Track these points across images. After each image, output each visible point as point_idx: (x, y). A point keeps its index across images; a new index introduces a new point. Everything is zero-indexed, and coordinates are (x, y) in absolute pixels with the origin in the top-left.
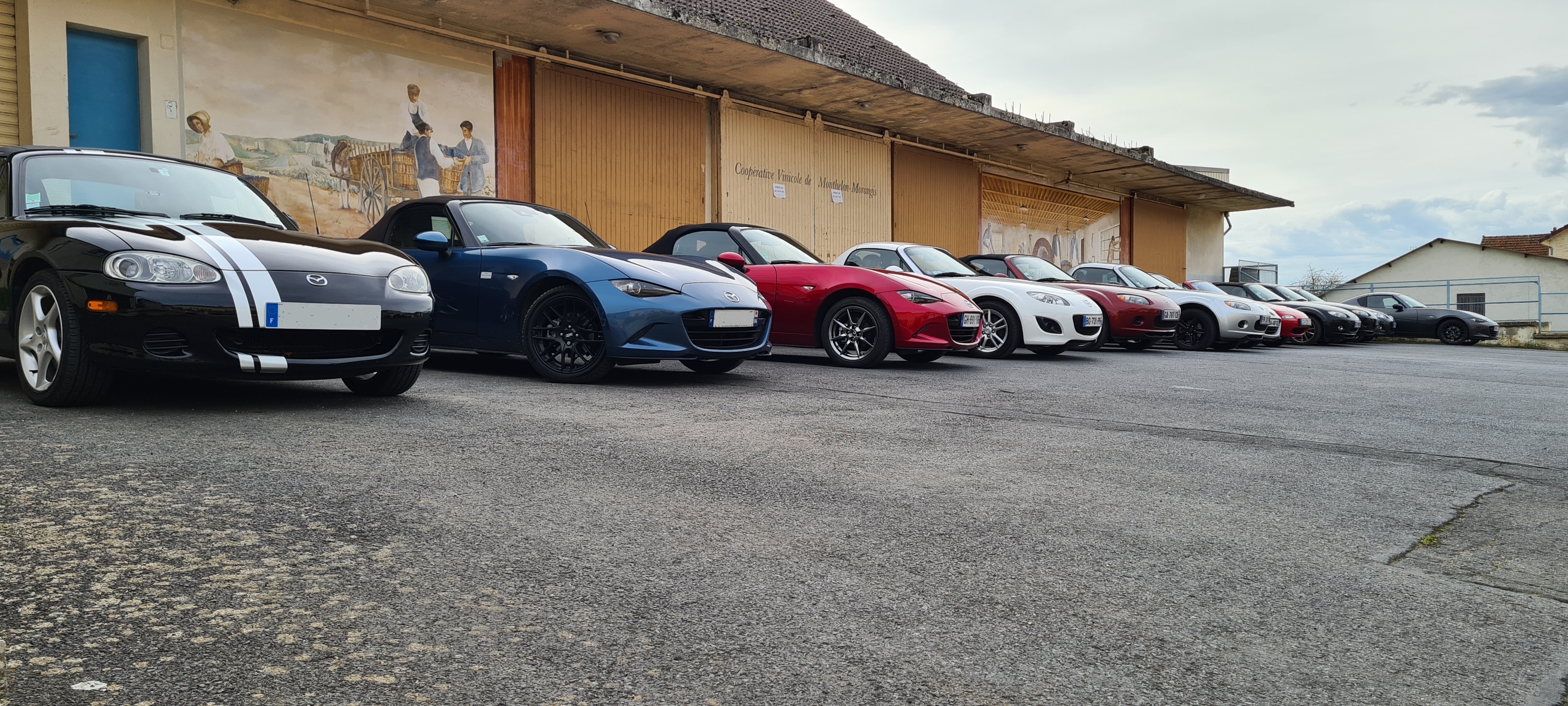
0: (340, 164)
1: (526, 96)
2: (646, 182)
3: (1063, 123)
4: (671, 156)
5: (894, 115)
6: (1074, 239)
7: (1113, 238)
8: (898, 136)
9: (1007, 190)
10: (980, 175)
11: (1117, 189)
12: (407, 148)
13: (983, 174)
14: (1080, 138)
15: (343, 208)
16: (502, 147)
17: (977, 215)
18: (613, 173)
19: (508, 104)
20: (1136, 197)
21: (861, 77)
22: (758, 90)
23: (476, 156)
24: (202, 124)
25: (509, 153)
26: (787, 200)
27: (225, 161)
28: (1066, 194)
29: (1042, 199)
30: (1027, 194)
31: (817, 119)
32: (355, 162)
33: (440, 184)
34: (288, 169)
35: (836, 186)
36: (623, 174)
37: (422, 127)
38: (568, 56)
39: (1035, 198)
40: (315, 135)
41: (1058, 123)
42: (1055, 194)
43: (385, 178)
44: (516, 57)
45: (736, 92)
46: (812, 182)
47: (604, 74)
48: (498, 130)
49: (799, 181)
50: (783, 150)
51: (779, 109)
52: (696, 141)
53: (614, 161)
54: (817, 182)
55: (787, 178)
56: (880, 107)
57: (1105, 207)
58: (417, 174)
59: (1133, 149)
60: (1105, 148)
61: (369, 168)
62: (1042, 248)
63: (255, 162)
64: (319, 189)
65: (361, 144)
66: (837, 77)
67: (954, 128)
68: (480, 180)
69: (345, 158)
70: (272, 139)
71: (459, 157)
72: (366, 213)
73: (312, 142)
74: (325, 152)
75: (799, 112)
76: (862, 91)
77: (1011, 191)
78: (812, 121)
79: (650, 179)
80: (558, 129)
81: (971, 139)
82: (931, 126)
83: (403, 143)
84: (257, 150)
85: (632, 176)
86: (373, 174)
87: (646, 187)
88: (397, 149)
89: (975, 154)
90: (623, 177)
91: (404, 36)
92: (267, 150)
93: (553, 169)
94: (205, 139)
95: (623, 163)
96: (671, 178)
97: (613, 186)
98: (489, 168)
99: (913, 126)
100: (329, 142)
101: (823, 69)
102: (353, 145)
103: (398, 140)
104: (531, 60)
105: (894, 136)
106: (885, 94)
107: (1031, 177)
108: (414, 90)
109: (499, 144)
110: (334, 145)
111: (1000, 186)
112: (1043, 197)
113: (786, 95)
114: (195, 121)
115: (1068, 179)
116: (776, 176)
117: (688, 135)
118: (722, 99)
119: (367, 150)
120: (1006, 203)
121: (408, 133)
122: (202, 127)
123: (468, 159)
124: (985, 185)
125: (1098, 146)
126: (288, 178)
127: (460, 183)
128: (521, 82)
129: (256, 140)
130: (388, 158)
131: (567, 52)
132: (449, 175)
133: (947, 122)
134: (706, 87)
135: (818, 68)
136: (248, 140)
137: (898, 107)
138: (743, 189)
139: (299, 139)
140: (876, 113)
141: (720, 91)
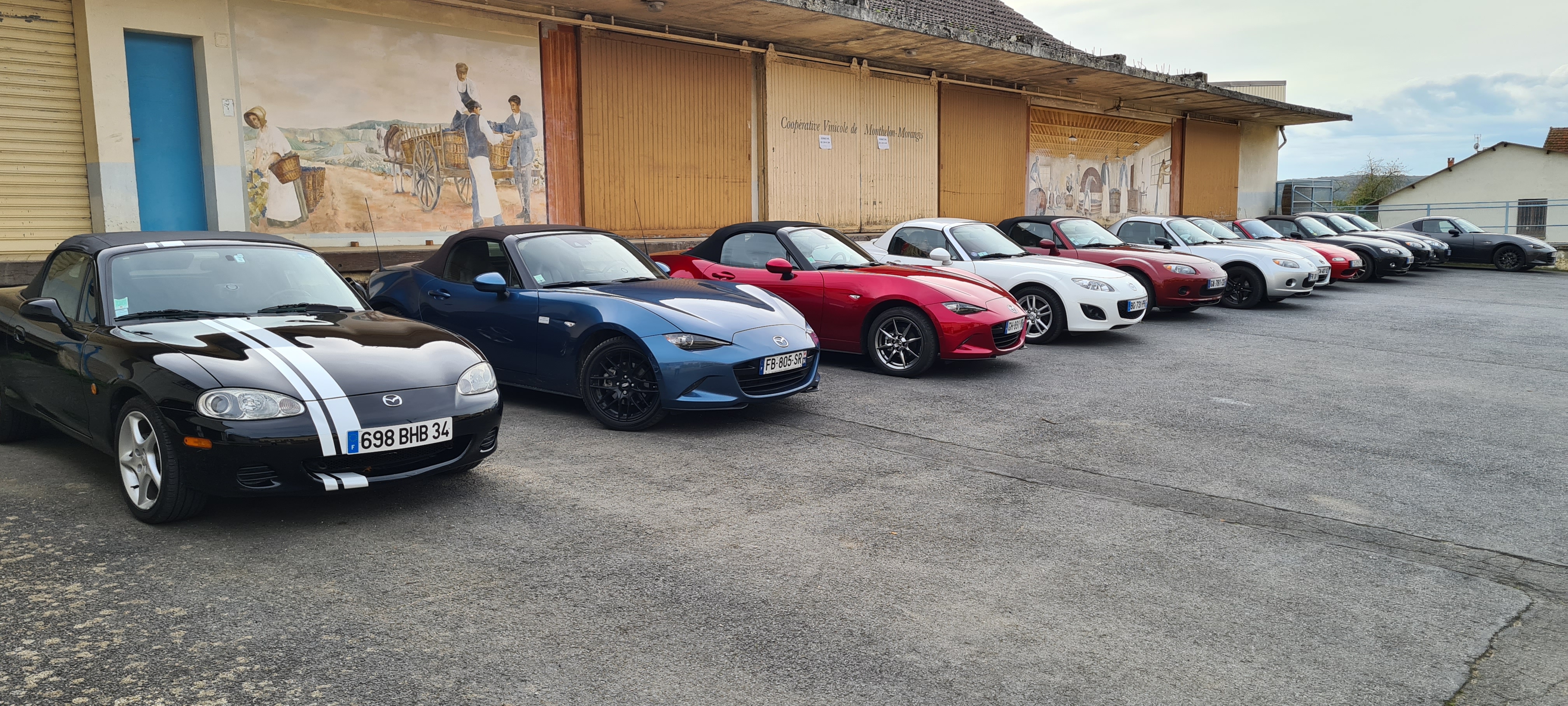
0: (393, 148)
1: (573, 67)
2: (692, 143)
3: (1115, 56)
4: (717, 114)
5: (942, 59)
6: (1124, 165)
7: (1164, 162)
8: (945, 75)
9: (1056, 121)
10: (1029, 108)
11: (1169, 111)
12: (457, 128)
13: (1031, 107)
14: (1132, 70)
15: (397, 192)
16: (549, 118)
17: (1025, 150)
18: (660, 136)
19: (555, 74)
20: (1188, 118)
21: (908, 30)
22: (804, 42)
23: (525, 130)
24: (259, 120)
25: (557, 125)
26: (833, 150)
27: (282, 155)
28: (1116, 120)
29: (1092, 127)
30: (1076, 124)
31: (863, 65)
32: (407, 145)
33: (490, 161)
34: (343, 157)
35: (882, 132)
36: (670, 137)
37: (471, 105)
38: (613, 23)
39: (1084, 127)
40: (368, 122)
41: (1110, 56)
42: (1105, 121)
43: (436, 160)
44: (562, 27)
45: (782, 45)
46: (858, 130)
47: (650, 37)
48: (545, 102)
49: (845, 131)
50: (829, 101)
51: (824, 58)
52: (741, 97)
53: (660, 124)
54: (864, 129)
55: (833, 129)
56: (928, 52)
57: (1157, 130)
58: (467, 152)
59: (1186, 76)
60: (1157, 79)
61: (421, 150)
62: (1090, 178)
63: (311, 153)
64: (373, 175)
65: (413, 127)
66: (884, 30)
67: (1003, 67)
68: (530, 154)
69: (398, 142)
70: (326, 129)
71: (508, 132)
72: (420, 195)
73: (365, 128)
74: (378, 138)
75: (846, 59)
76: (909, 41)
77: (1060, 121)
78: (858, 68)
79: (697, 140)
80: (605, 97)
81: (1020, 75)
82: (979, 66)
83: (453, 123)
84: (313, 141)
85: (679, 138)
86: (425, 156)
87: (692, 148)
88: (448, 130)
89: (1024, 87)
90: (670, 140)
91: (451, 14)
92: (322, 140)
93: (601, 138)
94: (262, 134)
95: (669, 126)
96: (717, 137)
97: (660, 148)
98: (538, 141)
99: (961, 66)
100: (381, 128)
101: (869, 24)
102: (404, 129)
103: (448, 120)
104: (576, 29)
105: (941, 76)
106: (932, 42)
107: (1081, 106)
108: (463, 69)
109: (547, 116)
110: (386, 131)
111: (1049, 117)
112: (1092, 126)
113: (832, 46)
114: (252, 117)
115: (1119, 106)
116: (821, 128)
117: (733, 92)
118: (768, 53)
119: (418, 132)
120: (1055, 135)
121: (458, 112)
122: (258, 123)
123: (517, 134)
124: (1034, 118)
125: (1151, 77)
126: (343, 167)
127: (509, 159)
128: (567, 51)
129: (311, 131)
130: (439, 139)
131: (613, 17)
132: (499, 152)
133: (995, 62)
134: (752, 42)
135: (864, 23)
136: (304, 132)
137: (945, 52)
138: (789, 143)
139: (352, 127)
140: (923, 57)
141: (764, 45)
